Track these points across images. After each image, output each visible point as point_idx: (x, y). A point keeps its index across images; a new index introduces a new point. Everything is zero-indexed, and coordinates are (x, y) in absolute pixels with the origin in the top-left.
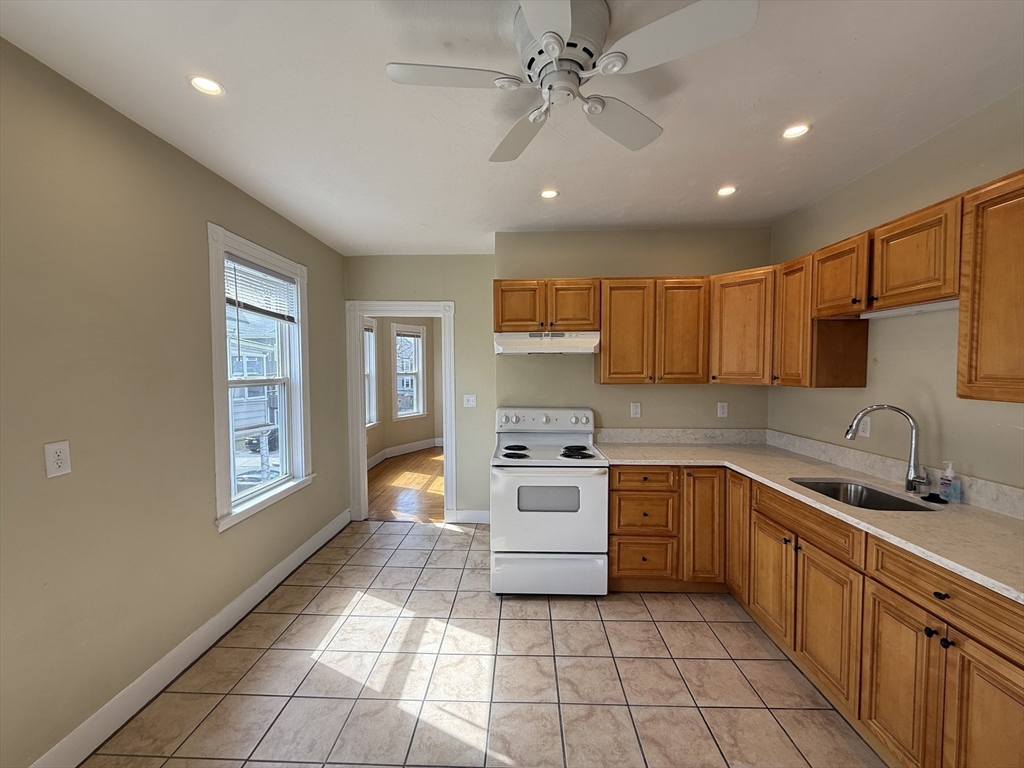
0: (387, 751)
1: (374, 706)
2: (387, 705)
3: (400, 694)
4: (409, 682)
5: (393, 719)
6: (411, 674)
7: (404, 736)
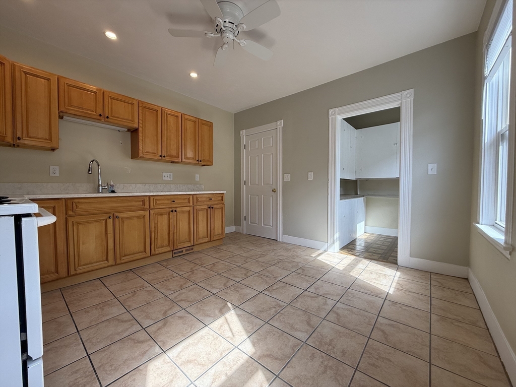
0: (271, 332)
1: (268, 362)
2: (260, 358)
3: (247, 362)
4: (235, 368)
5: (260, 345)
6: (229, 374)
7: (260, 333)
